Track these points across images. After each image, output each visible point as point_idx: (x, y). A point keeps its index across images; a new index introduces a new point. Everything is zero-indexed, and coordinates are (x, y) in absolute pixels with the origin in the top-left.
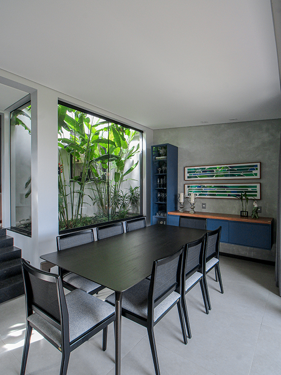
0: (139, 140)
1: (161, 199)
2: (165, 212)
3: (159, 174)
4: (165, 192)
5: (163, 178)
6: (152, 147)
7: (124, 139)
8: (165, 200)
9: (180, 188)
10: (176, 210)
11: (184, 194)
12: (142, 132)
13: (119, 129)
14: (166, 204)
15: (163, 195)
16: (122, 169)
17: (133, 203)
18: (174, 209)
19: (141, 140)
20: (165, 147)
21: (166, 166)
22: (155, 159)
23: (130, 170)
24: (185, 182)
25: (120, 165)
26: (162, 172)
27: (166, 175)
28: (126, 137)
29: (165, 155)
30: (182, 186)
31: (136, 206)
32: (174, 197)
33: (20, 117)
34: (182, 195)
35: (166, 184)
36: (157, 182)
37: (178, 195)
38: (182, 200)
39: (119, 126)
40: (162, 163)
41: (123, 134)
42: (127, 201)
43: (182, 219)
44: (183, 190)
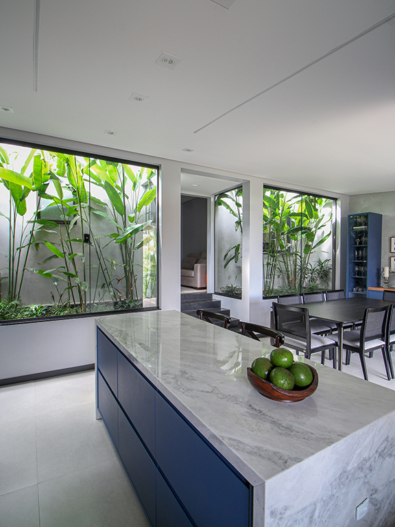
0: (332, 208)
1: (359, 273)
2: (365, 287)
3: (358, 245)
4: (365, 265)
5: (362, 250)
6: (349, 216)
7: (316, 210)
8: (365, 273)
9: (384, 260)
10: (379, 285)
11: (390, 268)
12: (335, 199)
13: (311, 201)
14: (366, 279)
15: (362, 269)
16: (312, 241)
17: (322, 277)
18: (376, 285)
19: (334, 207)
20: (366, 216)
21: (366, 236)
22: (353, 229)
23: (321, 242)
24: (391, 255)
25: (310, 236)
26: (360, 243)
27: (366, 247)
28: (317, 207)
29: (366, 224)
30: (387, 259)
31: (325, 281)
32: (376, 271)
33: (223, 199)
34: (387, 269)
35: (366, 256)
36: (355, 255)
37: (382, 270)
38: (386, 275)
39: (311, 197)
40: (361, 234)
41: (315, 205)
42: (315, 275)
43: (386, 293)
44: (388, 264)
